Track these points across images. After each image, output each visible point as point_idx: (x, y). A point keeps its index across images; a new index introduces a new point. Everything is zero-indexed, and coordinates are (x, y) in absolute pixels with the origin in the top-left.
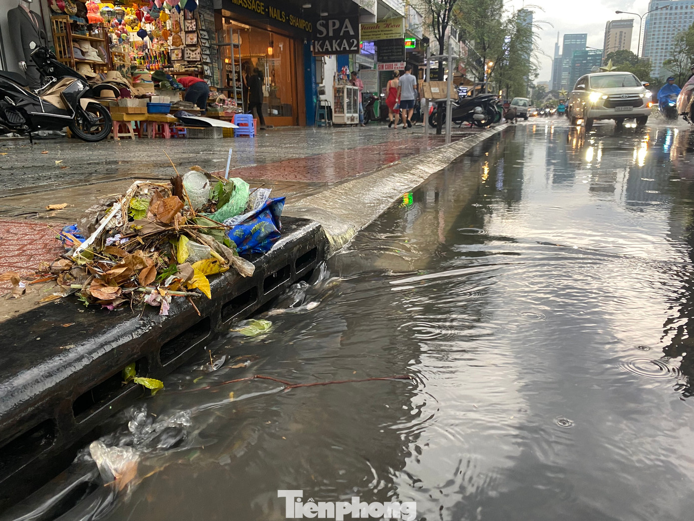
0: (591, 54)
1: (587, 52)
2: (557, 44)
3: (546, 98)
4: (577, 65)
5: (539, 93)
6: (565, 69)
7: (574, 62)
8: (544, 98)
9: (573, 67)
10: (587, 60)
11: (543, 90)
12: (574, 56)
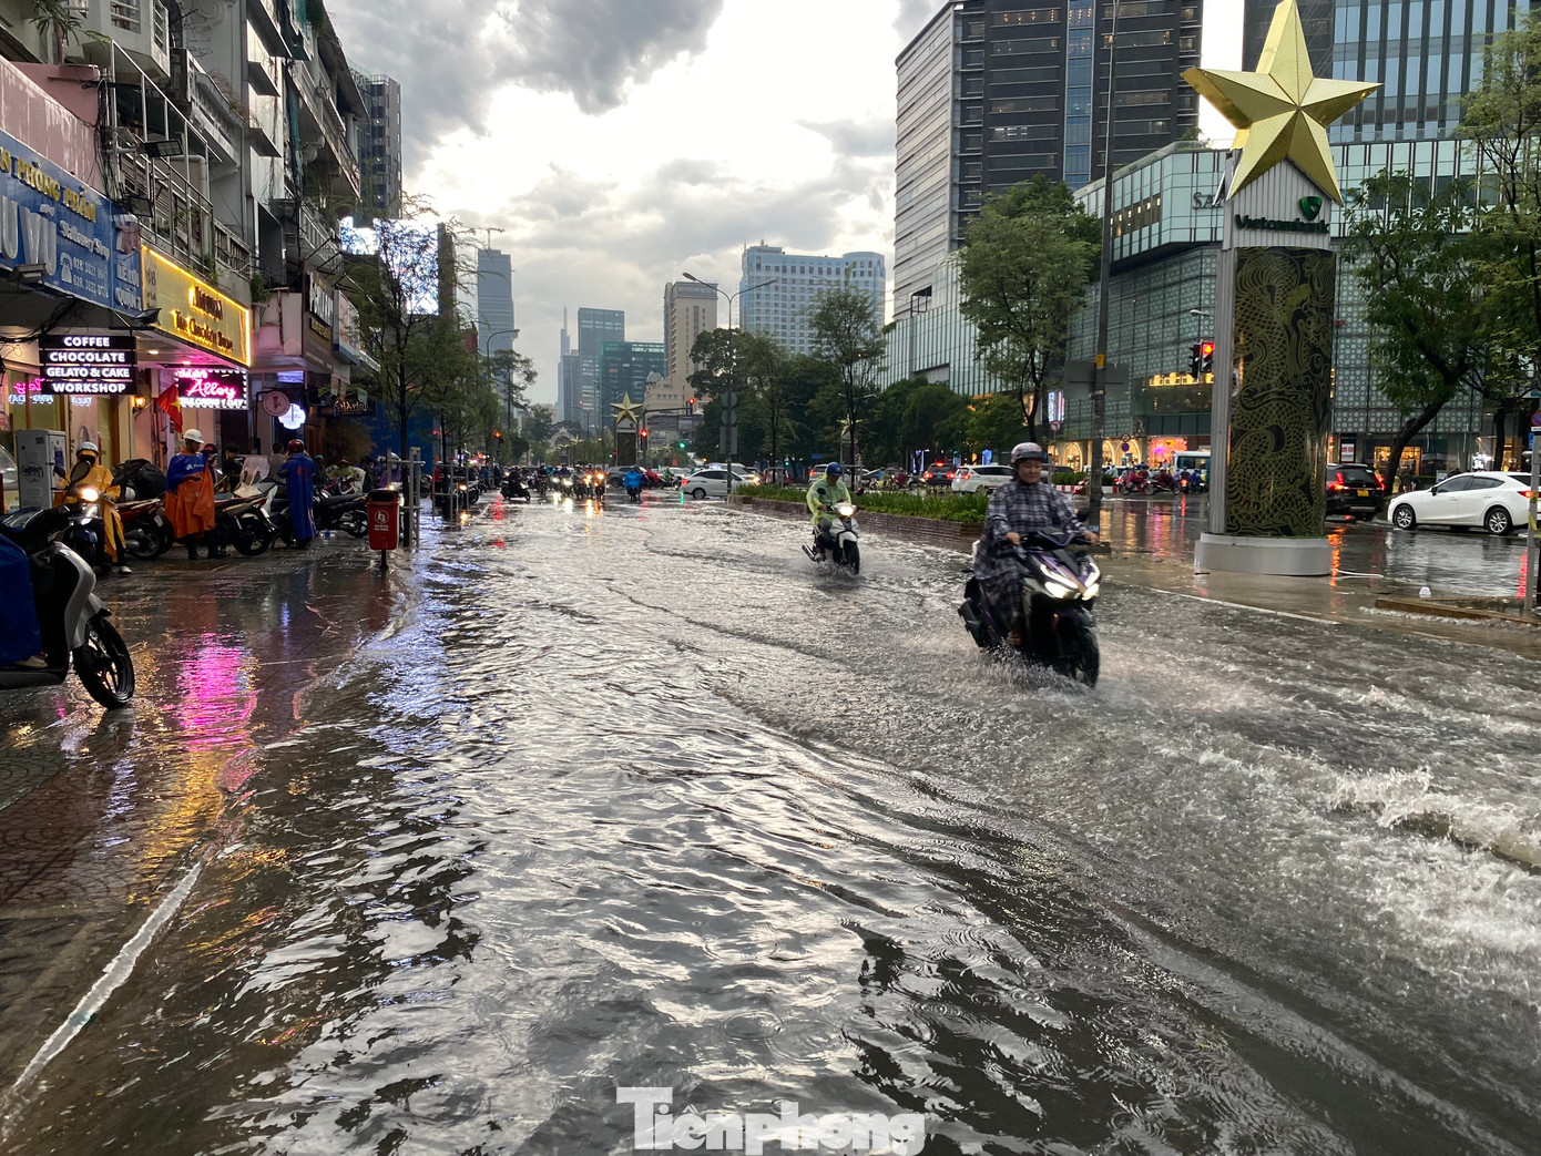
0: (637, 350)
1: (629, 345)
2: (564, 332)
3: (555, 437)
4: (611, 371)
5: (538, 423)
6: (587, 381)
7: (605, 366)
8: (550, 437)
9: (606, 376)
10: (631, 362)
11: (548, 418)
12: (605, 352)
